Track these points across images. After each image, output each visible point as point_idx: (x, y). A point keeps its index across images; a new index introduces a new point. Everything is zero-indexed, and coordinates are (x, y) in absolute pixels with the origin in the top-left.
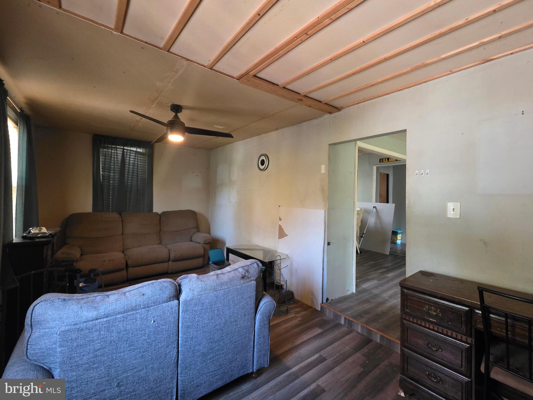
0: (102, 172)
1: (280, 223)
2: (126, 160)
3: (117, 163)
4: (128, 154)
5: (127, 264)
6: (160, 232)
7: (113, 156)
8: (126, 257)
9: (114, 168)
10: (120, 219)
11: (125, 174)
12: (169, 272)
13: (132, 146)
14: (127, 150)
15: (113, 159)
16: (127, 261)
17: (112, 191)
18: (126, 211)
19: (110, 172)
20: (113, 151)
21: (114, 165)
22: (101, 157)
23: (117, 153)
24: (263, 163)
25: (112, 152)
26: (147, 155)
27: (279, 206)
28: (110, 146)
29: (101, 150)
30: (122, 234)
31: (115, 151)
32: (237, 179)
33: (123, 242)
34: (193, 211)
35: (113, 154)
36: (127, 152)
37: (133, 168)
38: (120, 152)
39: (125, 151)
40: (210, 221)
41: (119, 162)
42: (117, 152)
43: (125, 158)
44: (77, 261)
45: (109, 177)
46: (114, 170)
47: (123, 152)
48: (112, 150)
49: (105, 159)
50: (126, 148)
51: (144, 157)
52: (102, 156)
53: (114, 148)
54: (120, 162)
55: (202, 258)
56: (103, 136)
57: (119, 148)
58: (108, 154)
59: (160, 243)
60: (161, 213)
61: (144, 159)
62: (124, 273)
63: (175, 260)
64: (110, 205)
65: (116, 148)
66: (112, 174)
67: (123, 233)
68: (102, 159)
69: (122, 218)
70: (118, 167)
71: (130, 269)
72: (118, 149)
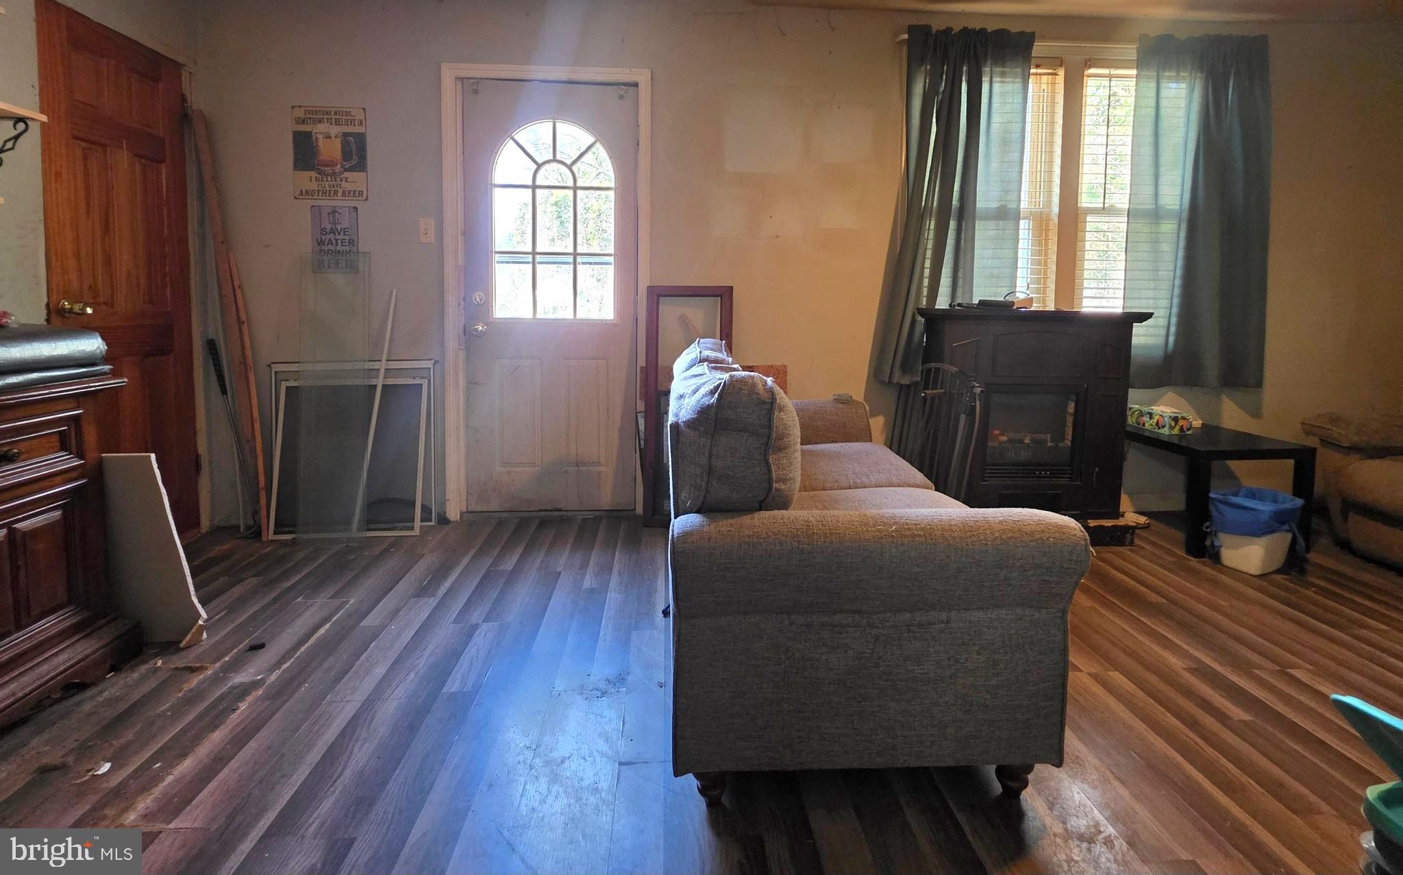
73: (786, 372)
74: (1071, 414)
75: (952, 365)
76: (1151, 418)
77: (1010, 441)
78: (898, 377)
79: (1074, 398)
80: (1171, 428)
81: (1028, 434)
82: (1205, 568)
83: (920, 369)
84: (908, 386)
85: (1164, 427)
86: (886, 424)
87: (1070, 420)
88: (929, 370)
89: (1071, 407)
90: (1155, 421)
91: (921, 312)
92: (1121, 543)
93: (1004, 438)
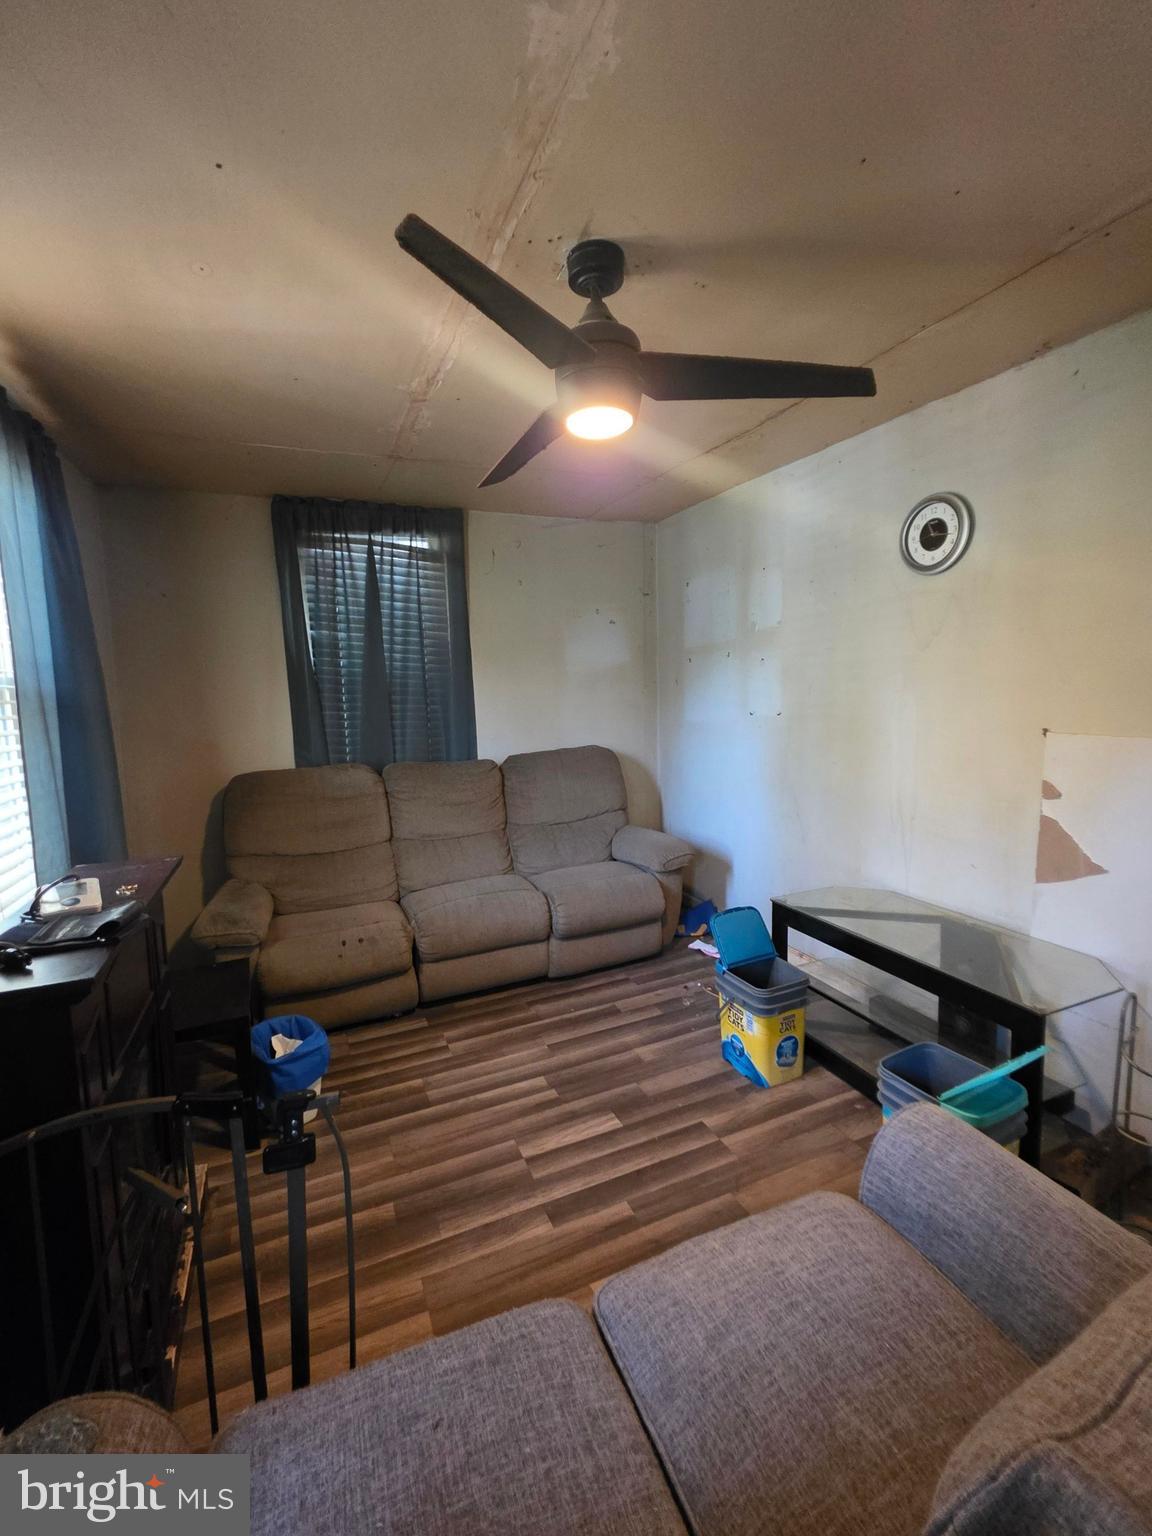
0: (311, 629)
1: (1050, 809)
2: (382, 581)
3: (356, 595)
4: (387, 558)
5: (415, 950)
6: (504, 829)
7: (339, 572)
8: (409, 923)
9: (347, 612)
10: (381, 790)
11: (382, 631)
12: (551, 975)
13: (395, 531)
14: (382, 544)
15: (339, 581)
16: (414, 940)
17: (348, 692)
18: (395, 761)
19: (335, 629)
20: (338, 553)
21: (346, 603)
22: (303, 578)
23: (350, 559)
24: (934, 535)
25: (335, 559)
26: (445, 559)
27: (1045, 731)
28: (328, 535)
29: (302, 551)
30: (390, 840)
31: (346, 553)
32: (779, 623)
33: (395, 865)
34: (609, 750)
35: (339, 563)
36: (382, 554)
37: (406, 609)
38: (359, 553)
39: (377, 548)
40: (659, 783)
41: (360, 591)
42: (350, 556)
43: (378, 575)
44: (261, 945)
45: (334, 644)
46: (348, 621)
47: (371, 553)
48: (334, 549)
49: (317, 583)
50: (377, 538)
51: (438, 565)
52: (307, 573)
53: (341, 540)
54: (362, 592)
55: (660, 924)
56: (303, 501)
57: (356, 541)
58: (325, 565)
59: (511, 869)
60: (506, 761)
61: (438, 573)
62: (408, 983)
63: (570, 936)
64: (347, 741)
65: (348, 541)
66: (342, 635)
67: (392, 836)
68: (308, 582)
69: (383, 782)
70: (357, 608)
71: (427, 969)
72: (352, 545)
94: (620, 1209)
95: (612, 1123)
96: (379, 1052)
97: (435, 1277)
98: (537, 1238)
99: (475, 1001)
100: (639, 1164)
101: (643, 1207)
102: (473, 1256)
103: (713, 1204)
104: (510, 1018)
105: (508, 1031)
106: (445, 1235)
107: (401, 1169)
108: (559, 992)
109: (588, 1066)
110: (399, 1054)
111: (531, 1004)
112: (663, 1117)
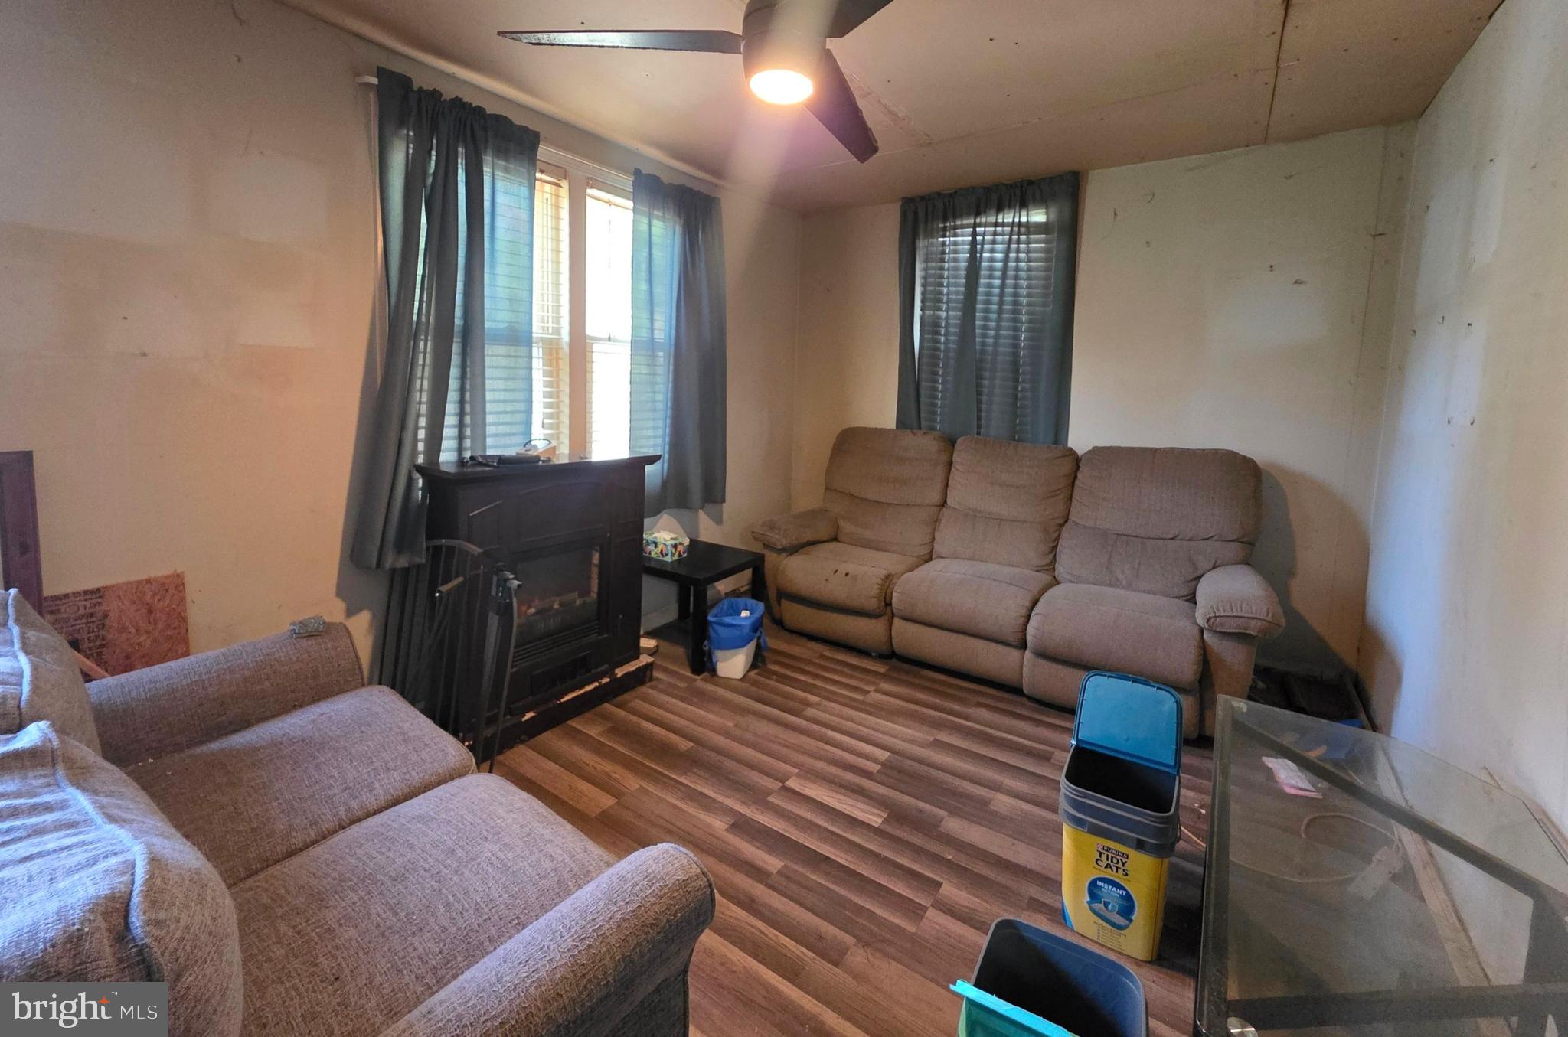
0: (921, 309)
3: (958, 277)
4: (989, 238)
6: (1060, 525)
7: (946, 257)
12: (1026, 691)
13: (1000, 209)
14: (985, 225)
17: (943, 366)
19: (939, 310)
20: (947, 240)
23: (957, 244)
25: (944, 245)
26: (1054, 231)
29: (920, 244)
31: (953, 239)
33: (934, 528)
35: (946, 249)
36: (985, 234)
37: (1004, 286)
38: (964, 238)
39: (980, 230)
42: (957, 241)
43: (979, 255)
45: (937, 323)
46: (949, 301)
47: (974, 235)
48: (945, 237)
50: (982, 220)
51: (1052, 236)
53: (951, 230)
54: (963, 273)
57: (963, 227)
58: (935, 253)
61: (1049, 245)
62: (877, 628)
64: (939, 411)
65: (957, 227)
70: (958, 288)
72: (960, 231)
73: (183, 584)
74: (596, 566)
75: (469, 540)
76: (656, 546)
77: (538, 612)
78: (390, 560)
79: (598, 548)
80: (673, 554)
81: (554, 598)
82: (708, 685)
83: (425, 546)
84: (407, 570)
85: (667, 555)
86: (372, 620)
87: (595, 572)
88: (437, 550)
89: (596, 558)
90: (660, 549)
91: (419, 469)
92: (642, 683)
93: (532, 611)
94: (773, 863)
95: (875, 818)
96: (826, 669)
97: (647, 792)
98: (709, 826)
99: (942, 677)
100: (837, 856)
101: (788, 877)
102: (673, 800)
103: (830, 930)
104: (946, 704)
105: (925, 710)
106: (682, 780)
107: (727, 734)
108: (1025, 712)
109: (935, 773)
110: (836, 677)
111: (980, 705)
112: (918, 852)
